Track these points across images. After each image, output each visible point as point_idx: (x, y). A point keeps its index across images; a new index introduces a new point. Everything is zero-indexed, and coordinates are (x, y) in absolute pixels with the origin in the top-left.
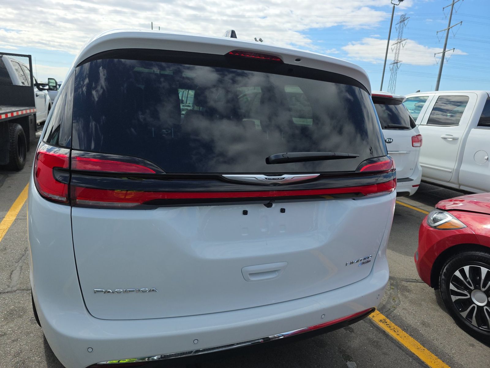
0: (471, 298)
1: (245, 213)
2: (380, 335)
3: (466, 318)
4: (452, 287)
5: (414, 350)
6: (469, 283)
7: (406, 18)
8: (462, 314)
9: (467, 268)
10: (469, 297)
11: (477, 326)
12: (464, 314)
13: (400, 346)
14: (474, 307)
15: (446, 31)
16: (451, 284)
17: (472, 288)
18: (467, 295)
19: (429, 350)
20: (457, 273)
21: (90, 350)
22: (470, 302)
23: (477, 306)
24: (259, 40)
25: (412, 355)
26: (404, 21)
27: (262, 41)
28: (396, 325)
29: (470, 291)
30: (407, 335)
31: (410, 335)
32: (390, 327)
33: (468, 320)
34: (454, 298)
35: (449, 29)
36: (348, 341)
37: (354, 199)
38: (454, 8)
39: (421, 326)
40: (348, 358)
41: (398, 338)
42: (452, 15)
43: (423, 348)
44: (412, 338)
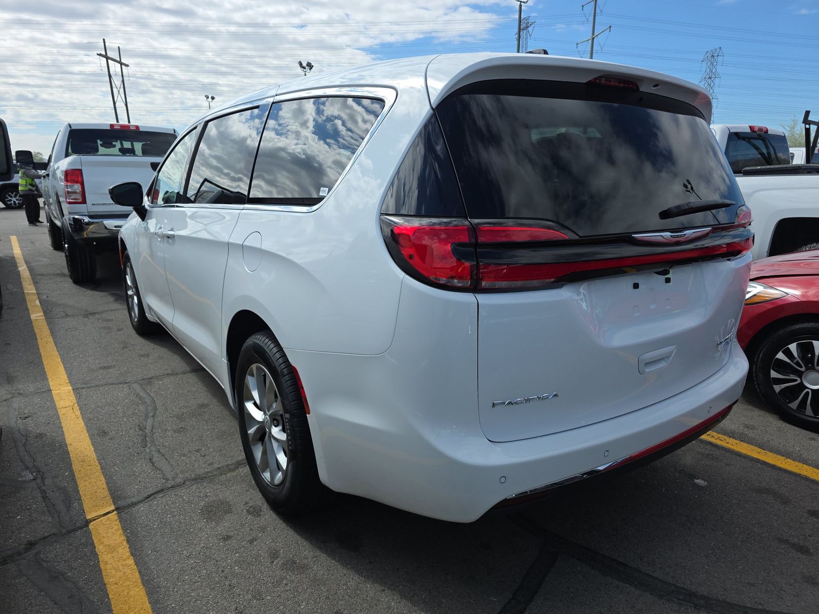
0: (802, 382)
1: (636, 286)
2: (708, 447)
3: (797, 409)
4: (774, 374)
5: (755, 455)
6: (798, 364)
7: (530, 24)
8: (791, 405)
9: (793, 347)
10: (799, 381)
11: (813, 416)
12: (794, 405)
13: (739, 455)
14: (808, 393)
15: (590, 42)
16: (772, 371)
17: (803, 369)
18: (796, 380)
19: (771, 452)
20: (781, 356)
21: (503, 480)
22: (802, 387)
23: (812, 390)
24: (307, 65)
25: (758, 461)
26: (528, 27)
27: (313, 66)
28: (719, 433)
29: (800, 374)
30: (738, 442)
31: (741, 441)
32: (713, 437)
33: (801, 411)
34: (777, 388)
35: (593, 39)
36: (679, 459)
37: (729, 260)
38: (597, 6)
39: (745, 430)
40: (693, 477)
41: (729, 446)
42: (596, 17)
43: (763, 451)
44: (746, 444)
